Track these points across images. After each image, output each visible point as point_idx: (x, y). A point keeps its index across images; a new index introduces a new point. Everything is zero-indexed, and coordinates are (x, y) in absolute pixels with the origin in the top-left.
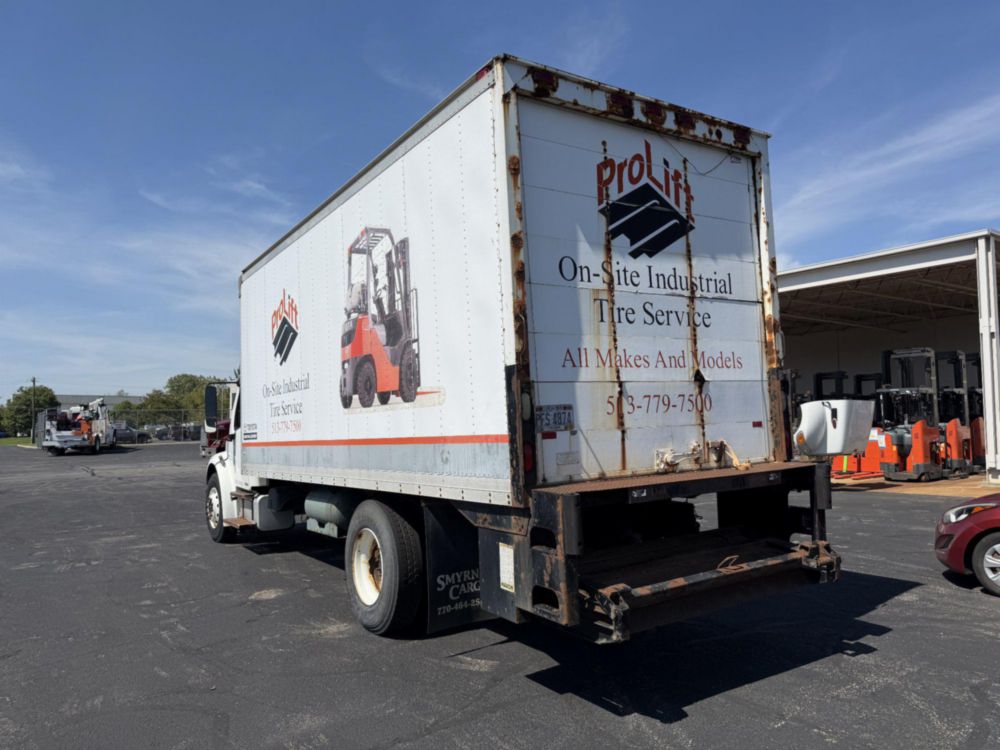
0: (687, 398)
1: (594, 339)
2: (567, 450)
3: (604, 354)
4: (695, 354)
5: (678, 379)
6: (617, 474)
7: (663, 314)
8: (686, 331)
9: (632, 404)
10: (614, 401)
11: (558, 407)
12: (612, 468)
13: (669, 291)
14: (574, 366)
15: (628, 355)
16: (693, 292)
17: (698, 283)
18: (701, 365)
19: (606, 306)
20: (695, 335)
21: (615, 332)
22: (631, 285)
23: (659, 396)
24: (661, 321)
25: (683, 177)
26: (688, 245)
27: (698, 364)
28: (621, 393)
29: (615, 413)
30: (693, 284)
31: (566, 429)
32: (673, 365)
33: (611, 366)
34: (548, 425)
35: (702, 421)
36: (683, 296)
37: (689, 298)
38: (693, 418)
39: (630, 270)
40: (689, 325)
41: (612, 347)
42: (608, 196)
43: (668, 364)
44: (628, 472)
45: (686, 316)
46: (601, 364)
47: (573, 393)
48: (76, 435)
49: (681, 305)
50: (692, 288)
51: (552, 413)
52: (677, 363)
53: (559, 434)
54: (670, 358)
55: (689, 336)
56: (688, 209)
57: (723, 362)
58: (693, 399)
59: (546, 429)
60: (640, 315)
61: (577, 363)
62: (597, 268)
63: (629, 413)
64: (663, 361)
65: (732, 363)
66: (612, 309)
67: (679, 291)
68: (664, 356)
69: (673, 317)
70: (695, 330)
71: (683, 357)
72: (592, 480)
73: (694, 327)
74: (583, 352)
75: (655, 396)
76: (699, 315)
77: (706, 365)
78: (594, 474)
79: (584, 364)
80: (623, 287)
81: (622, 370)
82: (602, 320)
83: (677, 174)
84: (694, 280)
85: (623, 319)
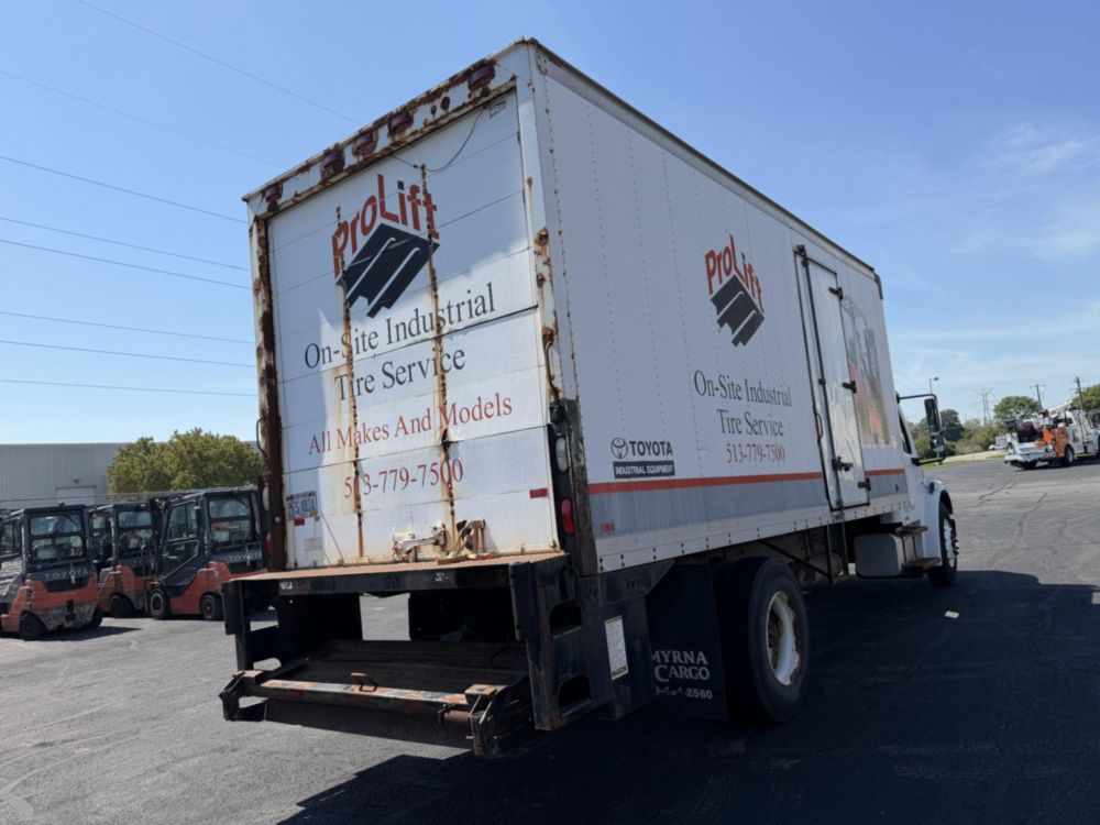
0: (428, 469)
1: (337, 421)
2: (312, 536)
3: (345, 432)
4: (443, 410)
5: (421, 444)
6: (355, 562)
7: (404, 371)
8: (433, 381)
9: (368, 484)
10: (351, 482)
11: (304, 495)
12: (351, 555)
13: (410, 339)
14: (319, 451)
15: (367, 428)
16: (439, 328)
17: (446, 317)
18: (451, 422)
19: (346, 381)
20: (444, 385)
21: (355, 407)
22: (370, 349)
23: (396, 471)
24: (402, 380)
25: (421, 189)
26: (433, 272)
27: (447, 422)
28: (357, 473)
29: (352, 497)
30: (439, 318)
31: (311, 516)
32: (416, 429)
33: (351, 445)
34: (298, 512)
35: (451, 495)
36: (427, 340)
37: (436, 338)
38: (438, 492)
39: (368, 333)
40: (436, 373)
41: (353, 424)
42: (343, 263)
43: (409, 430)
44: (365, 560)
45: (431, 363)
46: (341, 444)
47: (316, 479)
48: (1040, 446)
49: (426, 352)
50: (438, 325)
51: (300, 501)
52: (420, 426)
53: (307, 520)
54: (412, 421)
55: (437, 388)
56: (430, 227)
57: (481, 412)
58: (437, 468)
59: (297, 516)
60: (381, 379)
61: (321, 449)
62: (336, 344)
63: (366, 494)
64: (404, 427)
65: (495, 409)
66: (351, 383)
67: (423, 335)
68: (405, 421)
69: (415, 370)
70: (443, 378)
71: (429, 417)
72: (333, 567)
73: (442, 374)
74: (326, 435)
75: (391, 471)
76: (449, 357)
77: (458, 420)
78: (335, 561)
79: (327, 448)
80: (363, 354)
81: (361, 447)
82: (343, 398)
83: (414, 189)
84: (440, 314)
85: (363, 390)
